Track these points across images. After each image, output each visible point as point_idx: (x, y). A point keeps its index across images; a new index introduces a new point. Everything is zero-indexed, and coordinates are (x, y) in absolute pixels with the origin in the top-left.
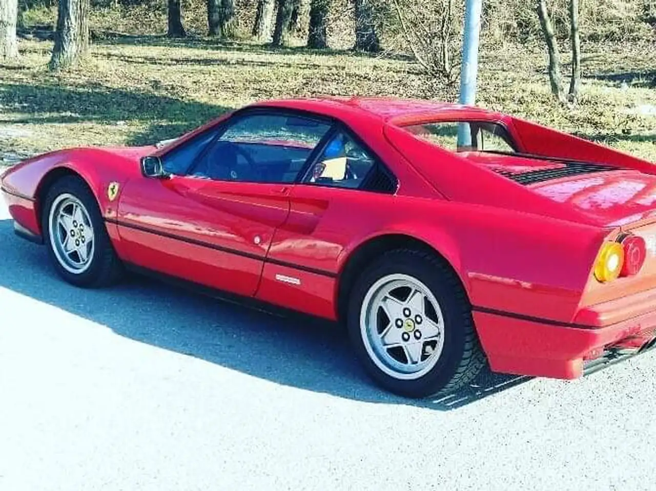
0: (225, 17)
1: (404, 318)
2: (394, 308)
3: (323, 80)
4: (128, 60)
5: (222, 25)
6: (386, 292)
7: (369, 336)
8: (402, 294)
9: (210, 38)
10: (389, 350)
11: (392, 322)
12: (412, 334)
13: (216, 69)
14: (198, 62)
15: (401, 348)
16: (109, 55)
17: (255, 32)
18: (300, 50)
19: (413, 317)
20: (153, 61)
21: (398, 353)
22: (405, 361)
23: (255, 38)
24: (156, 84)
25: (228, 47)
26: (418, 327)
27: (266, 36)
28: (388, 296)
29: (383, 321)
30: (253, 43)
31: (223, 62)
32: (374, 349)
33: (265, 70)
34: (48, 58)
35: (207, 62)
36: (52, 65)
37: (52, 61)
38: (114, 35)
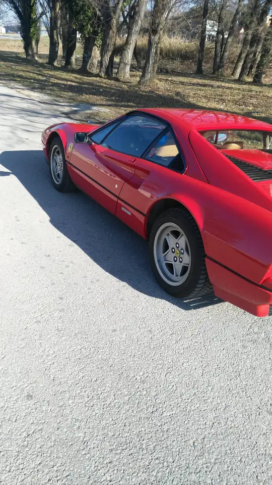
0: (220, 67)
1: (176, 249)
2: (172, 242)
3: (251, 97)
4: (173, 82)
5: (218, 70)
6: (168, 231)
7: (158, 254)
8: (176, 234)
9: (212, 75)
10: (167, 264)
11: (170, 249)
12: (178, 259)
13: (207, 89)
14: (201, 85)
15: (172, 265)
16: (167, 80)
17: (233, 74)
18: (249, 83)
19: (179, 249)
20: (182, 83)
21: (170, 267)
22: (172, 273)
23: (232, 77)
24: (178, 94)
25: (218, 79)
26: (181, 256)
27: (237, 76)
28: (169, 233)
29: (166, 247)
30: (230, 79)
31: (212, 86)
32: (159, 261)
33: (228, 91)
34: (138, 79)
35: (205, 85)
36: (139, 82)
37: (140, 81)
38: (175, 72)
